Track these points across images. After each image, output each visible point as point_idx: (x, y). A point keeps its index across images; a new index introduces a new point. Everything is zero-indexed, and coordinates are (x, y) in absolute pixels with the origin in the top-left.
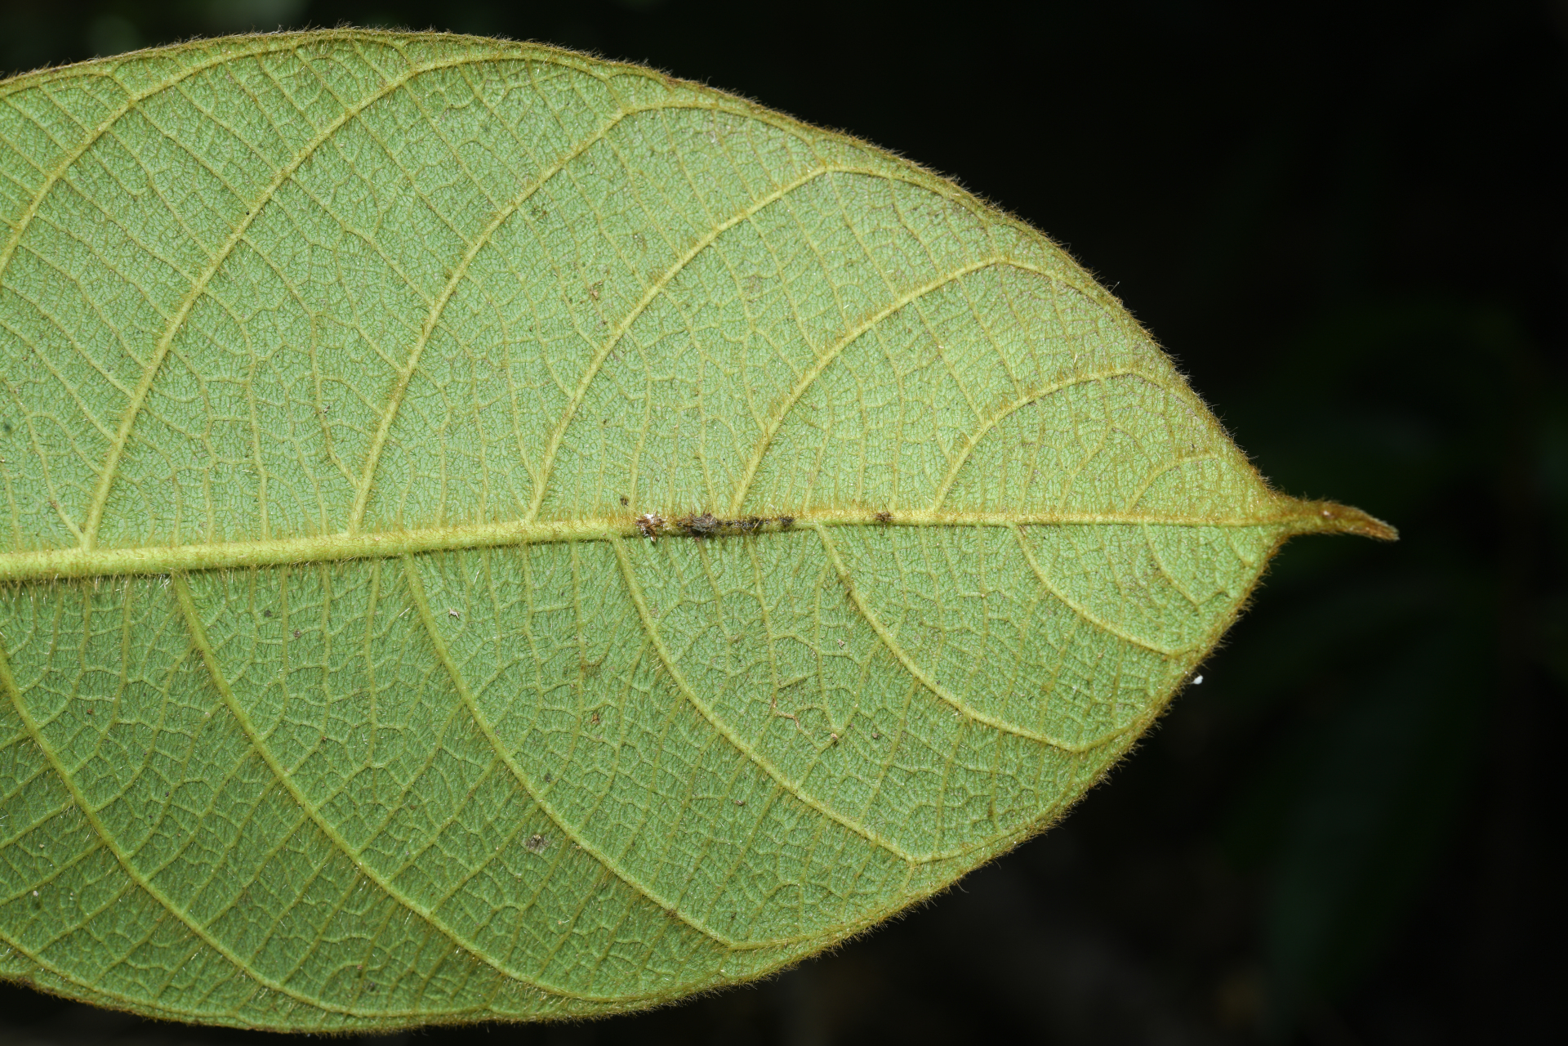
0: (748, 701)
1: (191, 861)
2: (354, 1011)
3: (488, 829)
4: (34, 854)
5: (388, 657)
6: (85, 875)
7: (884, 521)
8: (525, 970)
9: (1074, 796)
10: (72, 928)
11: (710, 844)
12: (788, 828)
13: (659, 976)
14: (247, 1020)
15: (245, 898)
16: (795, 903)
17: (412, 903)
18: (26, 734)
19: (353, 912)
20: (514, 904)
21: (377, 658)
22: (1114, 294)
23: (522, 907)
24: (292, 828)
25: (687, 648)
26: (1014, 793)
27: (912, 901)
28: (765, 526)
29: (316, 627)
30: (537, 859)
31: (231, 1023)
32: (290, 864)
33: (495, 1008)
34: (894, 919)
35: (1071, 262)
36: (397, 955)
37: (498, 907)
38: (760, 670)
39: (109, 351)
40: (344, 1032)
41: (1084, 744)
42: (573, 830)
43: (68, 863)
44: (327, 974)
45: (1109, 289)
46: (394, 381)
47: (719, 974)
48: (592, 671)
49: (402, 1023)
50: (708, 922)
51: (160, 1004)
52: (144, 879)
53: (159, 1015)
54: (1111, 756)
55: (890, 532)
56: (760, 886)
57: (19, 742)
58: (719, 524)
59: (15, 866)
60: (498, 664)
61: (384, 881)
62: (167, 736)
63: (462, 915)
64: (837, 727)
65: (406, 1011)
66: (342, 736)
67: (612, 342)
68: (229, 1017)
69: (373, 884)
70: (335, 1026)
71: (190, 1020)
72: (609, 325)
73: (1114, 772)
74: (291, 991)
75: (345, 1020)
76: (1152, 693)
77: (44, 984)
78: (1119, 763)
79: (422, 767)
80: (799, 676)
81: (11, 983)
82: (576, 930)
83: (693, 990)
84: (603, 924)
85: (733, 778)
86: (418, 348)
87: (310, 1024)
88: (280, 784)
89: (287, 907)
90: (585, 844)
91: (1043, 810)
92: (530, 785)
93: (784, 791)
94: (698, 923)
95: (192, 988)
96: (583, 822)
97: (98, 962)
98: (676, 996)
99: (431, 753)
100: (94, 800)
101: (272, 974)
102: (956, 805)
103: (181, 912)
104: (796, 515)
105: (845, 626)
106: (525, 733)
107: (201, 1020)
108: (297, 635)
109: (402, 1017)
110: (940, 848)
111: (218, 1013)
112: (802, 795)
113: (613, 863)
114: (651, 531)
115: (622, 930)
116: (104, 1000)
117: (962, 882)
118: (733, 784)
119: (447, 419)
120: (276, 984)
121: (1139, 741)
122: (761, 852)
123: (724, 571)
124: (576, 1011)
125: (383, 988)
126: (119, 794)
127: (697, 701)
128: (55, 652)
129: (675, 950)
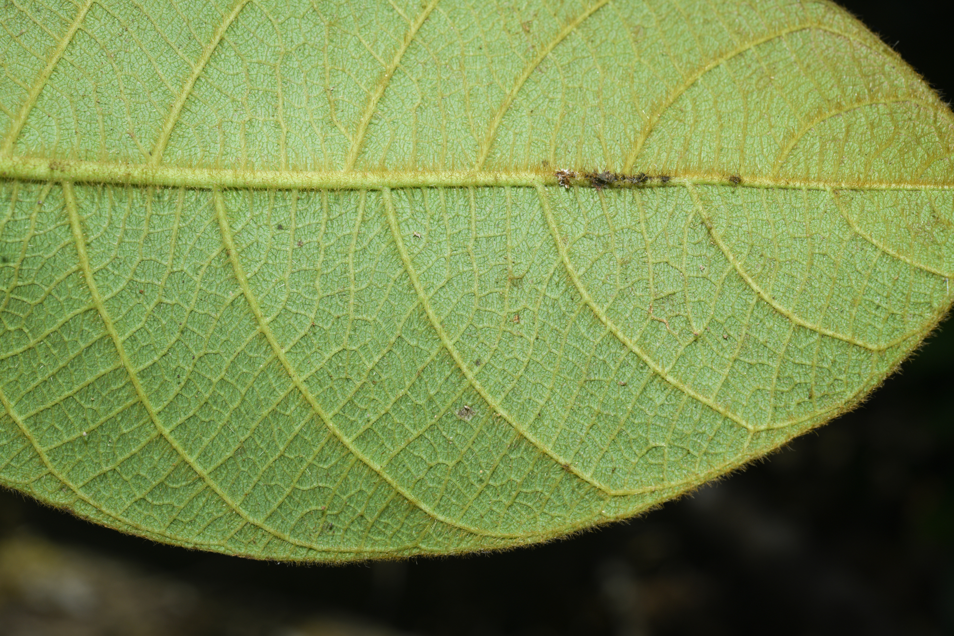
0: (632, 308)
1: (203, 419)
2: (314, 546)
3: (431, 401)
4: (87, 406)
5: (365, 266)
6: (122, 426)
7: (736, 181)
8: (449, 515)
9: (875, 383)
10: (108, 468)
11: (599, 414)
12: (658, 402)
13: (553, 518)
14: (233, 549)
15: (241, 451)
16: (660, 461)
17: (367, 459)
18: (92, 306)
19: (321, 465)
20: (444, 461)
21: (358, 264)
22: (895, 49)
23: (451, 463)
24: (282, 394)
25: (589, 266)
26: (828, 381)
27: (752, 458)
28: (649, 181)
29: (315, 239)
30: (466, 425)
31: (221, 550)
32: (277, 424)
33: (423, 546)
34: (738, 471)
35: (863, 28)
36: (351, 502)
37: (433, 463)
38: (642, 285)
39: (180, 34)
40: (306, 563)
41: (883, 345)
42: (495, 402)
43: (111, 415)
44: (297, 515)
45: (891, 47)
46: (381, 73)
47: (601, 514)
48: (517, 282)
49: (350, 557)
50: (594, 475)
51: (168, 533)
52: (166, 431)
53: (168, 541)
54: (903, 352)
55: (739, 190)
56: (634, 448)
57: (86, 312)
58: (616, 177)
59: (70, 416)
60: (446, 273)
61: (347, 441)
62: (197, 315)
63: (405, 470)
64: (698, 328)
65: (355, 548)
66: (327, 324)
67: (539, 60)
68: (220, 546)
69: (339, 442)
70: (300, 556)
71: (190, 546)
72: (537, 48)
73: (905, 365)
74: (268, 527)
75: (307, 552)
76: (935, 305)
77: (82, 511)
78: (910, 357)
79: (385, 351)
80: (670, 290)
81: (56, 509)
82: (491, 482)
83: (581, 526)
84: (513, 477)
85: (618, 364)
86: (401, 51)
87: (281, 554)
88: (277, 358)
89: (271, 460)
90: (502, 412)
91: (849, 395)
92: (464, 367)
93: (656, 375)
94: (587, 476)
95: (192, 522)
96: (503, 395)
97: (124, 497)
98: (567, 531)
99: (393, 339)
100: (136, 362)
101: (255, 513)
102: (786, 389)
103: (191, 459)
104: (673, 174)
105: (705, 255)
106: (465, 326)
107: (198, 546)
108: (300, 244)
109: (350, 553)
110: (774, 420)
111: (212, 542)
112: (669, 378)
113: (524, 429)
114: (566, 181)
115: (527, 482)
116: (126, 527)
117: (790, 444)
118: (618, 370)
119: (419, 101)
120: (259, 522)
121: (926, 340)
122: (636, 421)
123: (617, 213)
124: (487, 546)
125: (338, 530)
126: (156, 358)
127: (593, 305)
128: (121, 242)
129: (566, 498)
